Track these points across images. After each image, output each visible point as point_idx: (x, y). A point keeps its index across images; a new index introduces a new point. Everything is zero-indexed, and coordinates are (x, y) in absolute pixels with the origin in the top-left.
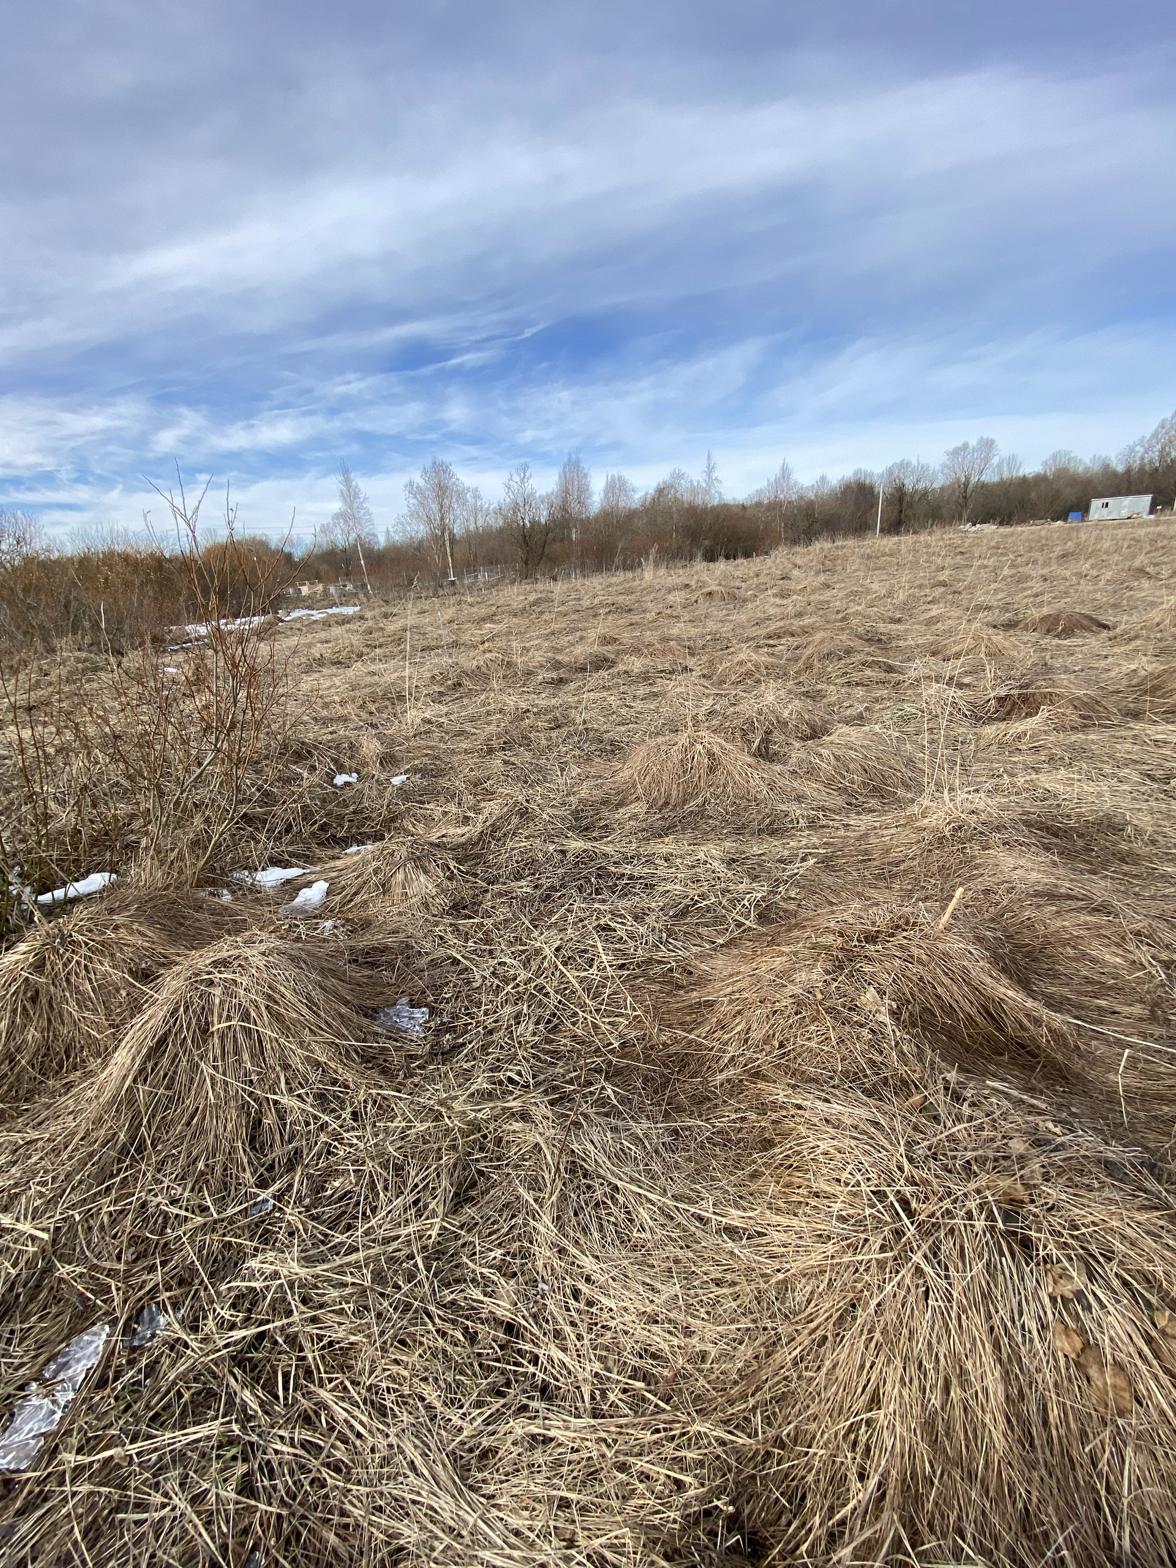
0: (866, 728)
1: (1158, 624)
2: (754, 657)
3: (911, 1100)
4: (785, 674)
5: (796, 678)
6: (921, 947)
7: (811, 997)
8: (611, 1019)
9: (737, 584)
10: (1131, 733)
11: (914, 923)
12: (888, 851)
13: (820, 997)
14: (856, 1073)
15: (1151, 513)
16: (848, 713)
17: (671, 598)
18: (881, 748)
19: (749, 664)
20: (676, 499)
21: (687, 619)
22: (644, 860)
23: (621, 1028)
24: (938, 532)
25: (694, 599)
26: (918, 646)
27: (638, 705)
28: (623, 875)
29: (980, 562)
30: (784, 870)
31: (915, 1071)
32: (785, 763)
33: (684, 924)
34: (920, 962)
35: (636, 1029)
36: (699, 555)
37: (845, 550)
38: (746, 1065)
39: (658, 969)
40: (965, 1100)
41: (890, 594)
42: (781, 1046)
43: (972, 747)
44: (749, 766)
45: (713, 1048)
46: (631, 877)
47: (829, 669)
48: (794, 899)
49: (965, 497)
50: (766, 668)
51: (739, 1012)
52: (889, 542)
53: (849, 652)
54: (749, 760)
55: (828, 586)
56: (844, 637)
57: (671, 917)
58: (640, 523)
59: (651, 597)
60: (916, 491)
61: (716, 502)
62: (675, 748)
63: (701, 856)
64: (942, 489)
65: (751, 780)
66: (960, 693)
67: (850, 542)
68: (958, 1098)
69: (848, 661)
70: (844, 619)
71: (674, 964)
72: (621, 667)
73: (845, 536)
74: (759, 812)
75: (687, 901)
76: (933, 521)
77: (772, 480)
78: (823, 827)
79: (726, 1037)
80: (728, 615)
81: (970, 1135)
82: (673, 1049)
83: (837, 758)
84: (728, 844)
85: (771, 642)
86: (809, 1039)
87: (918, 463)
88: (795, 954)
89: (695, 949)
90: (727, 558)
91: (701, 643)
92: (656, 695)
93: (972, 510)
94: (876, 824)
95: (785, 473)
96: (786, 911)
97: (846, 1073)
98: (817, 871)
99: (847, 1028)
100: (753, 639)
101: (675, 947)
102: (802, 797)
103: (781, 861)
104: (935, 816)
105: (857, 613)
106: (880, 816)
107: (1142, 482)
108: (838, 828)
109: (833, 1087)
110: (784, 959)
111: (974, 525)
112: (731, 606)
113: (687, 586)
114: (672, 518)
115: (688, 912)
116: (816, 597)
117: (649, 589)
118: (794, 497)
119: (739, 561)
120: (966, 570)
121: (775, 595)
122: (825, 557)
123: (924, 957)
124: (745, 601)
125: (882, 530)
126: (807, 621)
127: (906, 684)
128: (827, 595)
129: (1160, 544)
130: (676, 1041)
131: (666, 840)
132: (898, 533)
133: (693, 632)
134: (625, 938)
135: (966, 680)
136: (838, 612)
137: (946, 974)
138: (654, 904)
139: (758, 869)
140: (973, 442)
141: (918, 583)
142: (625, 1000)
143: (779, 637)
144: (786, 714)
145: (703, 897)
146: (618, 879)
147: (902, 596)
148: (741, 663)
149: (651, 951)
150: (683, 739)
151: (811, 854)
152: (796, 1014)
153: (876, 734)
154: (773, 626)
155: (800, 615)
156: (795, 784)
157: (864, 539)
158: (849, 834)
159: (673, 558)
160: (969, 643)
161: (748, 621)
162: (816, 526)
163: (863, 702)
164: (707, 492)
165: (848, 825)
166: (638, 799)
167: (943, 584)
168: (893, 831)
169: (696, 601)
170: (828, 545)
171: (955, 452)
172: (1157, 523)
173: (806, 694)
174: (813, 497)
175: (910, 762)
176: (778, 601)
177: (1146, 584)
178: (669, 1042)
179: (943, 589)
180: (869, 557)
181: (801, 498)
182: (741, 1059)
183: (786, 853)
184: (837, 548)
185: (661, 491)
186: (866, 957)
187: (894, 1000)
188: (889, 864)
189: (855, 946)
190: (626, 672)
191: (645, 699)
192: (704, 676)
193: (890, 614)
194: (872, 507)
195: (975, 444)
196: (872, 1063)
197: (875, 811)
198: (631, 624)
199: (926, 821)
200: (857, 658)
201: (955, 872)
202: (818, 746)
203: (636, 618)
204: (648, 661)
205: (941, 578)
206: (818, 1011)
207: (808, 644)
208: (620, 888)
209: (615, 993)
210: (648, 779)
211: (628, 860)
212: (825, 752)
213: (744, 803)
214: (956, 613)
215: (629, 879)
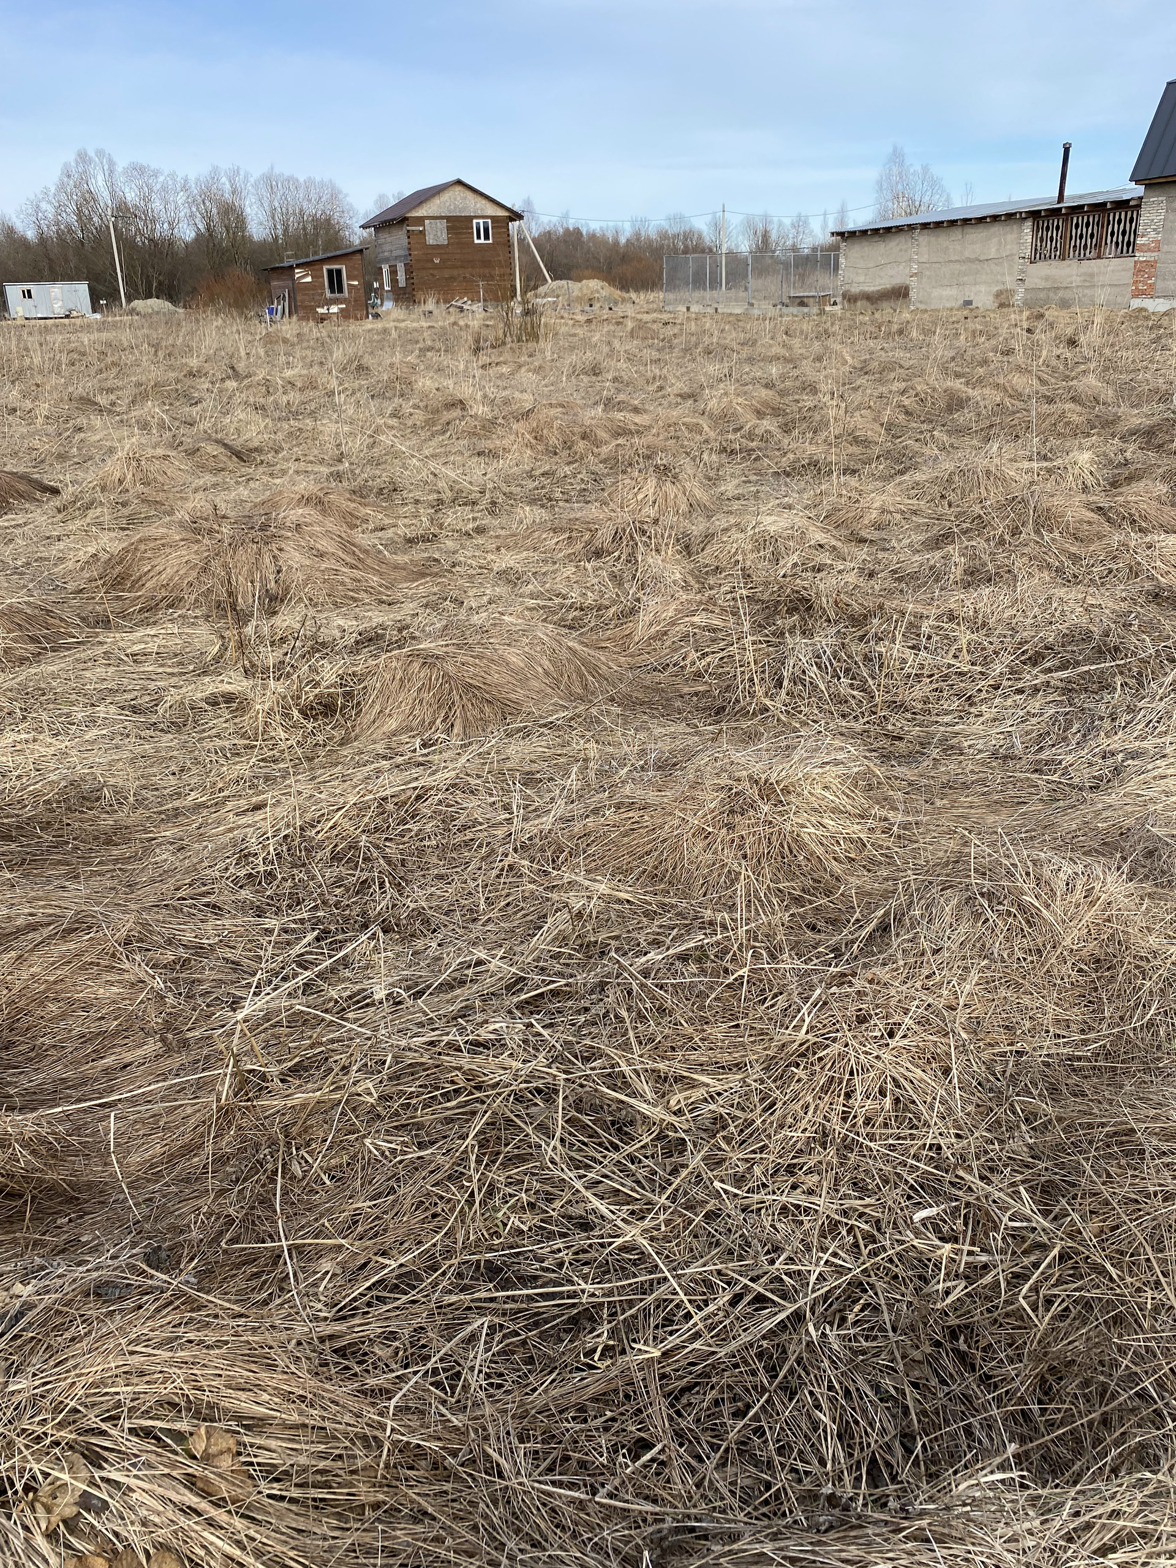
1: (120, 482)
129: (109, 360)
177: (97, 421)
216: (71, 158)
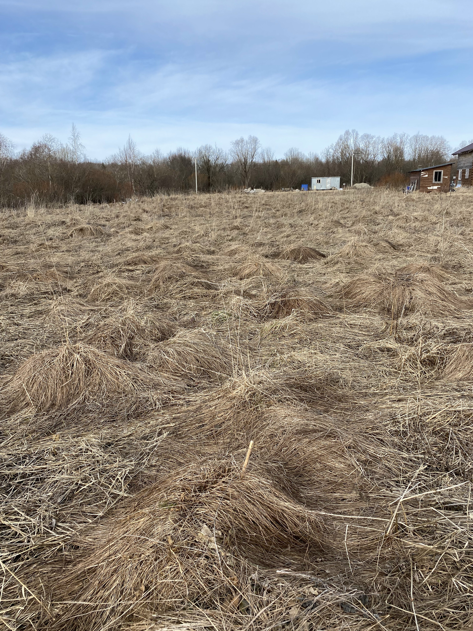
0: (196, 331)
1: (348, 254)
2: (117, 280)
3: (232, 603)
4: (141, 292)
5: (149, 295)
6: (233, 487)
7: (165, 544)
8: (8, 610)
9: (103, 222)
10: (338, 321)
11: (229, 469)
12: (214, 418)
13: (171, 542)
14: (199, 593)
15: (341, 187)
16: (185, 318)
17: (51, 232)
18: (206, 343)
19: (114, 286)
20: (50, 156)
21: (64, 249)
22: (35, 457)
23: (17, 615)
24: (233, 192)
25: (70, 233)
26: (225, 269)
27: (25, 323)
28: (16, 475)
29: (257, 214)
30: (147, 445)
31: (234, 579)
32: (144, 361)
33: (71, 507)
34: (234, 497)
35: (31, 611)
36: (73, 198)
37: (176, 201)
38: (122, 613)
39: (49, 552)
40: (264, 590)
41: (206, 234)
42: (147, 588)
43: (259, 337)
44: (118, 366)
45: (97, 606)
46: (24, 476)
47: (170, 288)
48: (155, 466)
49: (245, 171)
50: (127, 288)
51: (115, 571)
52: (203, 198)
53: (182, 276)
54: (118, 361)
55: (167, 227)
56: (179, 265)
57: (59, 504)
58: (21, 172)
59: (34, 231)
60: (217, 165)
61: (82, 160)
62: (57, 358)
63: (83, 445)
64: (232, 164)
65: (120, 378)
66: (250, 302)
67: (180, 196)
68: (259, 589)
69: (183, 282)
70: (179, 251)
71: (62, 544)
72: (8, 291)
73: (176, 191)
74: (127, 401)
75: (72, 487)
76: (229, 185)
77: (122, 149)
78: (173, 405)
79: (107, 593)
80: (97, 246)
81: (268, 615)
82: (64, 618)
83: (179, 354)
84: (104, 432)
85: (130, 268)
86: (166, 576)
87: (216, 148)
88: (153, 513)
89: (80, 527)
90: (94, 202)
91: (77, 268)
92: (40, 313)
93: (251, 180)
94: (207, 398)
95: (131, 146)
96: (149, 477)
97: (191, 596)
98: (170, 441)
99: (191, 560)
100: (117, 265)
101: (64, 528)
102: (158, 385)
103: (145, 438)
104: (239, 389)
105: (187, 247)
106: (209, 391)
107: (334, 169)
108: (182, 405)
109: (184, 609)
110: (146, 518)
111: (253, 189)
112: (99, 240)
113: (63, 223)
114: (47, 170)
115: (73, 496)
116: (160, 235)
117: (33, 224)
118: (139, 162)
119: (104, 205)
120: (249, 219)
121: (131, 232)
122: (164, 206)
123: (236, 493)
124: (109, 235)
125: (199, 189)
126: (154, 252)
127: (219, 296)
128: (167, 233)
129: (346, 206)
130: (66, 610)
131: (54, 436)
132: (209, 192)
133: (70, 259)
134: (19, 532)
135: (254, 292)
136: (175, 246)
137: (249, 501)
138: (45, 495)
139: (128, 448)
140: (246, 138)
141: (222, 227)
142: (20, 589)
143: (136, 264)
144: (143, 324)
145: (85, 480)
146: (11, 479)
147: (213, 236)
148: (108, 285)
149: (41, 538)
150: (63, 350)
151: (164, 428)
152: (156, 560)
153: (202, 334)
154: (131, 256)
155: (149, 248)
156: (152, 376)
157: (188, 194)
158: (189, 408)
159: (51, 200)
160: (254, 268)
161: (113, 252)
162: (156, 184)
163: (194, 310)
164: (74, 153)
165: (189, 401)
166: (28, 405)
167: (237, 228)
168: (216, 402)
169: (71, 235)
170: (165, 197)
171: (237, 143)
172: (344, 193)
173: (157, 307)
174: (152, 163)
175: (224, 352)
176: (134, 237)
177: (340, 230)
178: (61, 613)
179: (236, 232)
180: (192, 208)
181: (144, 163)
182: (119, 608)
183: (148, 431)
184: (171, 199)
185: (37, 149)
186: (200, 502)
187: (219, 530)
188: (216, 426)
189: (193, 496)
190: (13, 295)
191: (31, 316)
192: (80, 295)
193: (208, 248)
194: (191, 173)
195: (247, 139)
196: (208, 582)
197: (205, 388)
198: (17, 253)
199: (235, 392)
200: (189, 280)
201: (253, 425)
202: (166, 345)
203: (21, 248)
204: (32, 285)
205: (236, 224)
206: (170, 554)
207: (156, 269)
208: (13, 487)
209: (11, 585)
210: (35, 386)
211: (20, 460)
212: (171, 350)
213: (115, 396)
214: (245, 248)
215: (22, 477)
216: (343, 133)
